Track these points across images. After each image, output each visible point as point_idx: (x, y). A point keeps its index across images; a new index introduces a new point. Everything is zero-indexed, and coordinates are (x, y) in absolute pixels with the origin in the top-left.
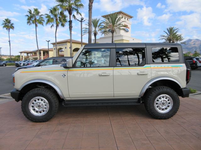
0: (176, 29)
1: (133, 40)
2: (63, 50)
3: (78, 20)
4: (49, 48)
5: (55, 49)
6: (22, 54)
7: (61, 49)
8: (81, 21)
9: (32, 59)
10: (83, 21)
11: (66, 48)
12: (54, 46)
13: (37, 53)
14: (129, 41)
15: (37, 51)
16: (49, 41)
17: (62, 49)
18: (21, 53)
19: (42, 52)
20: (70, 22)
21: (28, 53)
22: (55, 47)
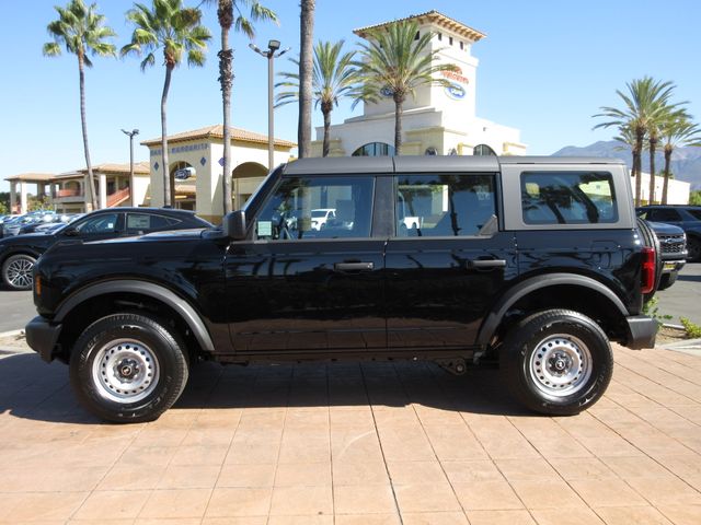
0: (663, 86)
1: (484, 129)
2: (193, 170)
3: (257, 50)
4: (135, 162)
5: (156, 166)
6: (18, 185)
7: (183, 165)
8: (270, 56)
9: (61, 207)
10: (277, 52)
11: (203, 161)
12: (152, 154)
13: (80, 181)
14: (465, 134)
15: (84, 172)
16: (135, 132)
17: (189, 165)
18: (14, 181)
19: (103, 179)
20: (225, 56)
21: (42, 183)
22: (158, 159)
